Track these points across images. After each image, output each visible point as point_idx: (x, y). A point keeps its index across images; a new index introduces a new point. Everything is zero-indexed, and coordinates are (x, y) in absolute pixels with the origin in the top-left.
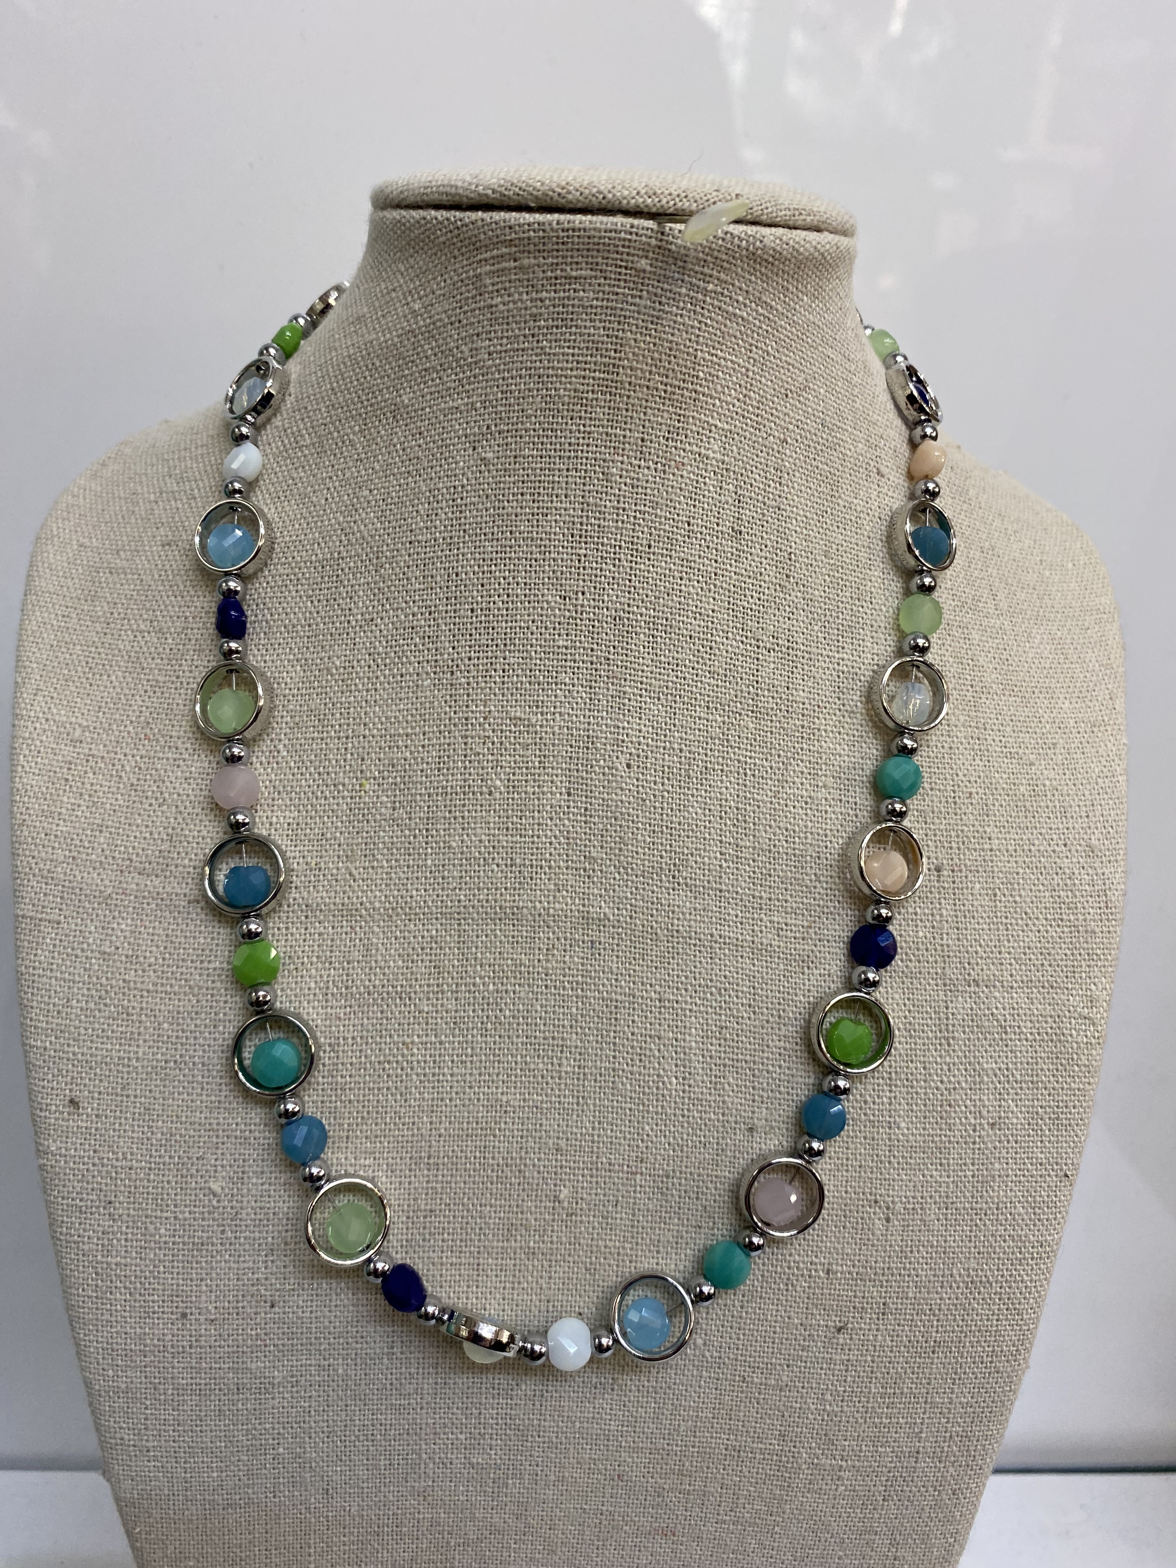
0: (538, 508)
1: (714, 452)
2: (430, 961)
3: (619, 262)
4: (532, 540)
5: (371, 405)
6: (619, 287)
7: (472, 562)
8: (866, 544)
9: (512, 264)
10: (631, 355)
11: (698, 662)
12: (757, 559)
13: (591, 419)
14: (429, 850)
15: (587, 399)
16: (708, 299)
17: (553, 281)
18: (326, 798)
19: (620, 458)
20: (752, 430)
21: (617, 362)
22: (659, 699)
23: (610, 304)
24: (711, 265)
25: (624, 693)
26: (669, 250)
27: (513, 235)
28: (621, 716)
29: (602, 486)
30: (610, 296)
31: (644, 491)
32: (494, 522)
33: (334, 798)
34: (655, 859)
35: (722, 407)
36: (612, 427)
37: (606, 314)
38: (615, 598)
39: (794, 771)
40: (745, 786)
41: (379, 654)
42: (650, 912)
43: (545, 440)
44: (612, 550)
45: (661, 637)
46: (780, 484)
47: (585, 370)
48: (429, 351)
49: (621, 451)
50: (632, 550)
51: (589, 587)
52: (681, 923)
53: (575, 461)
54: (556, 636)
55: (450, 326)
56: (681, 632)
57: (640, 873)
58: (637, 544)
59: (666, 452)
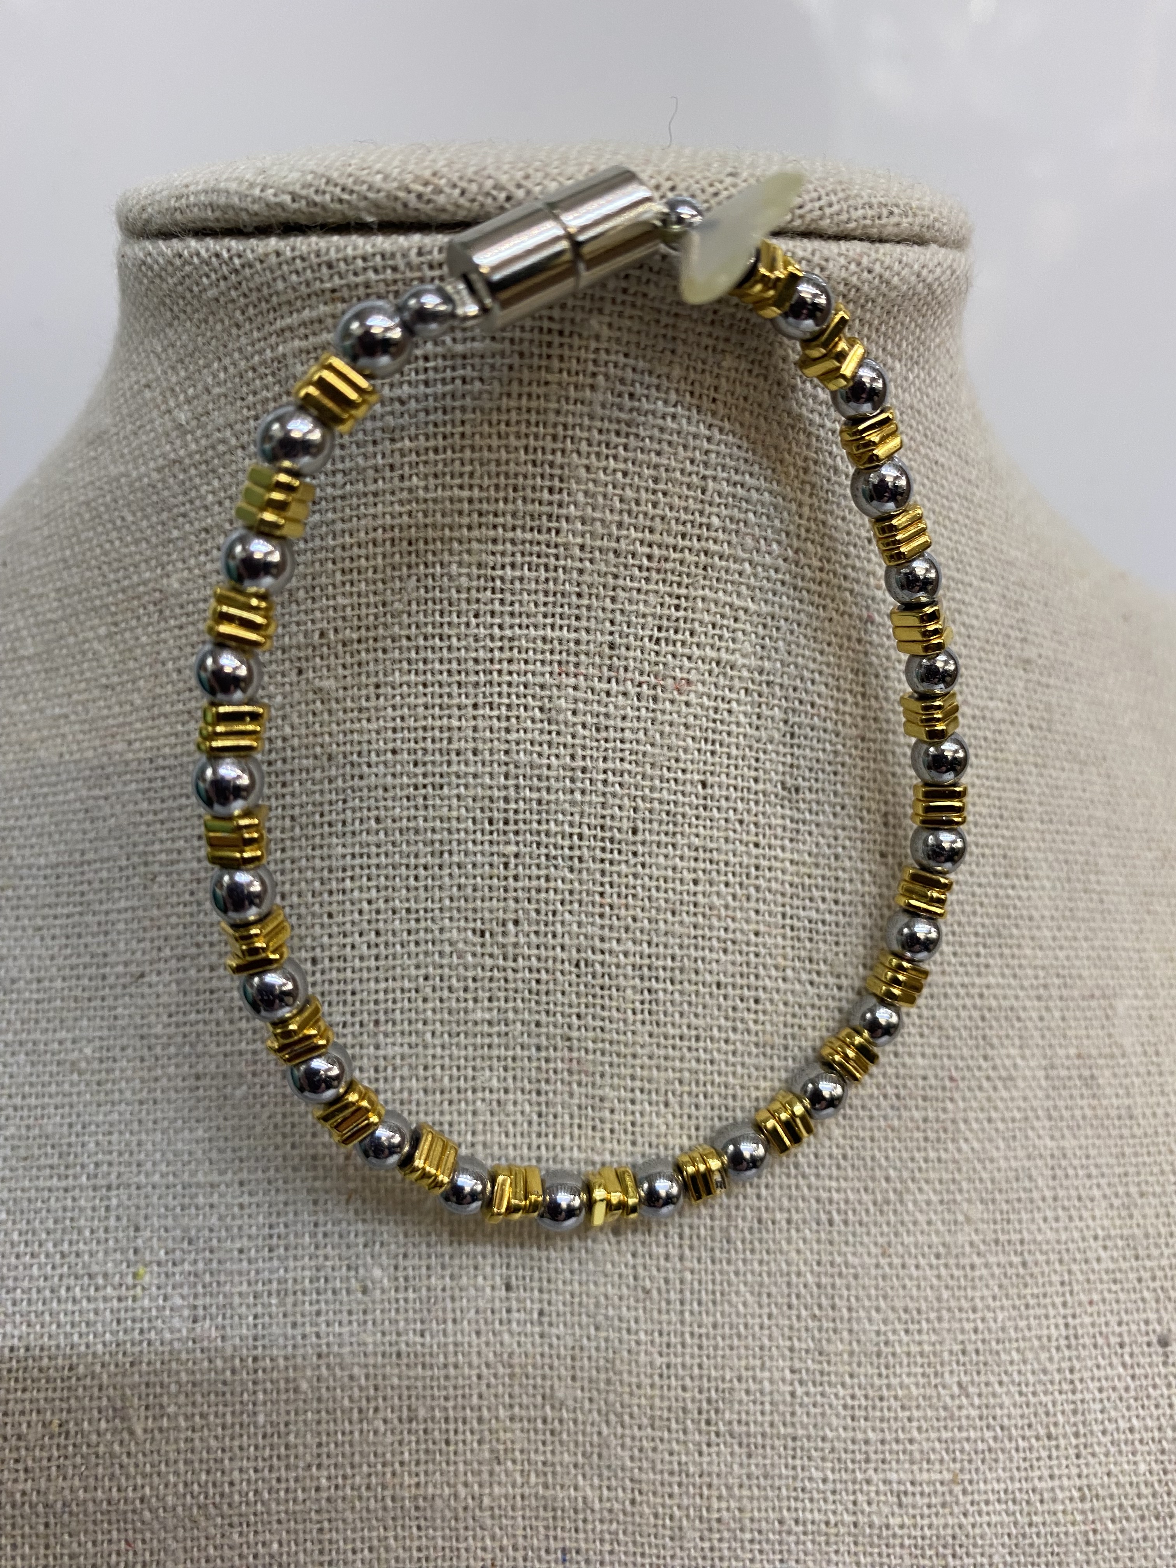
0: (425, 775)
1: (743, 656)
4: (417, 832)
5: (124, 591)
6: (548, 369)
10: (581, 497)
11: (734, 1030)
12: (829, 832)
14: (261, 1396)
15: (502, 579)
18: (74, 1301)
19: (572, 681)
20: (811, 609)
21: (555, 510)
22: (666, 1105)
23: (534, 404)
25: (602, 1100)
27: (337, 281)
28: (598, 1143)
29: (542, 732)
30: (535, 389)
31: (619, 735)
32: (345, 801)
33: (89, 1300)
34: (672, 1393)
35: (755, 576)
36: (553, 627)
37: (528, 423)
38: (575, 927)
39: (915, 1202)
40: (831, 1243)
41: (157, 1037)
42: (667, 1489)
43: (430, 654)
44: (567, 843)
45: (665, 991)
46: (864, 695)
47: (495, 527)
48: (210, 498)
49: (572, 669)
50: (603, 839)
51: (526, 912)
52: (724, 1505)
53: (488, 690)
54: (471, 1003)
55: (240, 452)
56: (700, 978)
57: (645, 1421)
58: (611, 828)
59: (657, 664)
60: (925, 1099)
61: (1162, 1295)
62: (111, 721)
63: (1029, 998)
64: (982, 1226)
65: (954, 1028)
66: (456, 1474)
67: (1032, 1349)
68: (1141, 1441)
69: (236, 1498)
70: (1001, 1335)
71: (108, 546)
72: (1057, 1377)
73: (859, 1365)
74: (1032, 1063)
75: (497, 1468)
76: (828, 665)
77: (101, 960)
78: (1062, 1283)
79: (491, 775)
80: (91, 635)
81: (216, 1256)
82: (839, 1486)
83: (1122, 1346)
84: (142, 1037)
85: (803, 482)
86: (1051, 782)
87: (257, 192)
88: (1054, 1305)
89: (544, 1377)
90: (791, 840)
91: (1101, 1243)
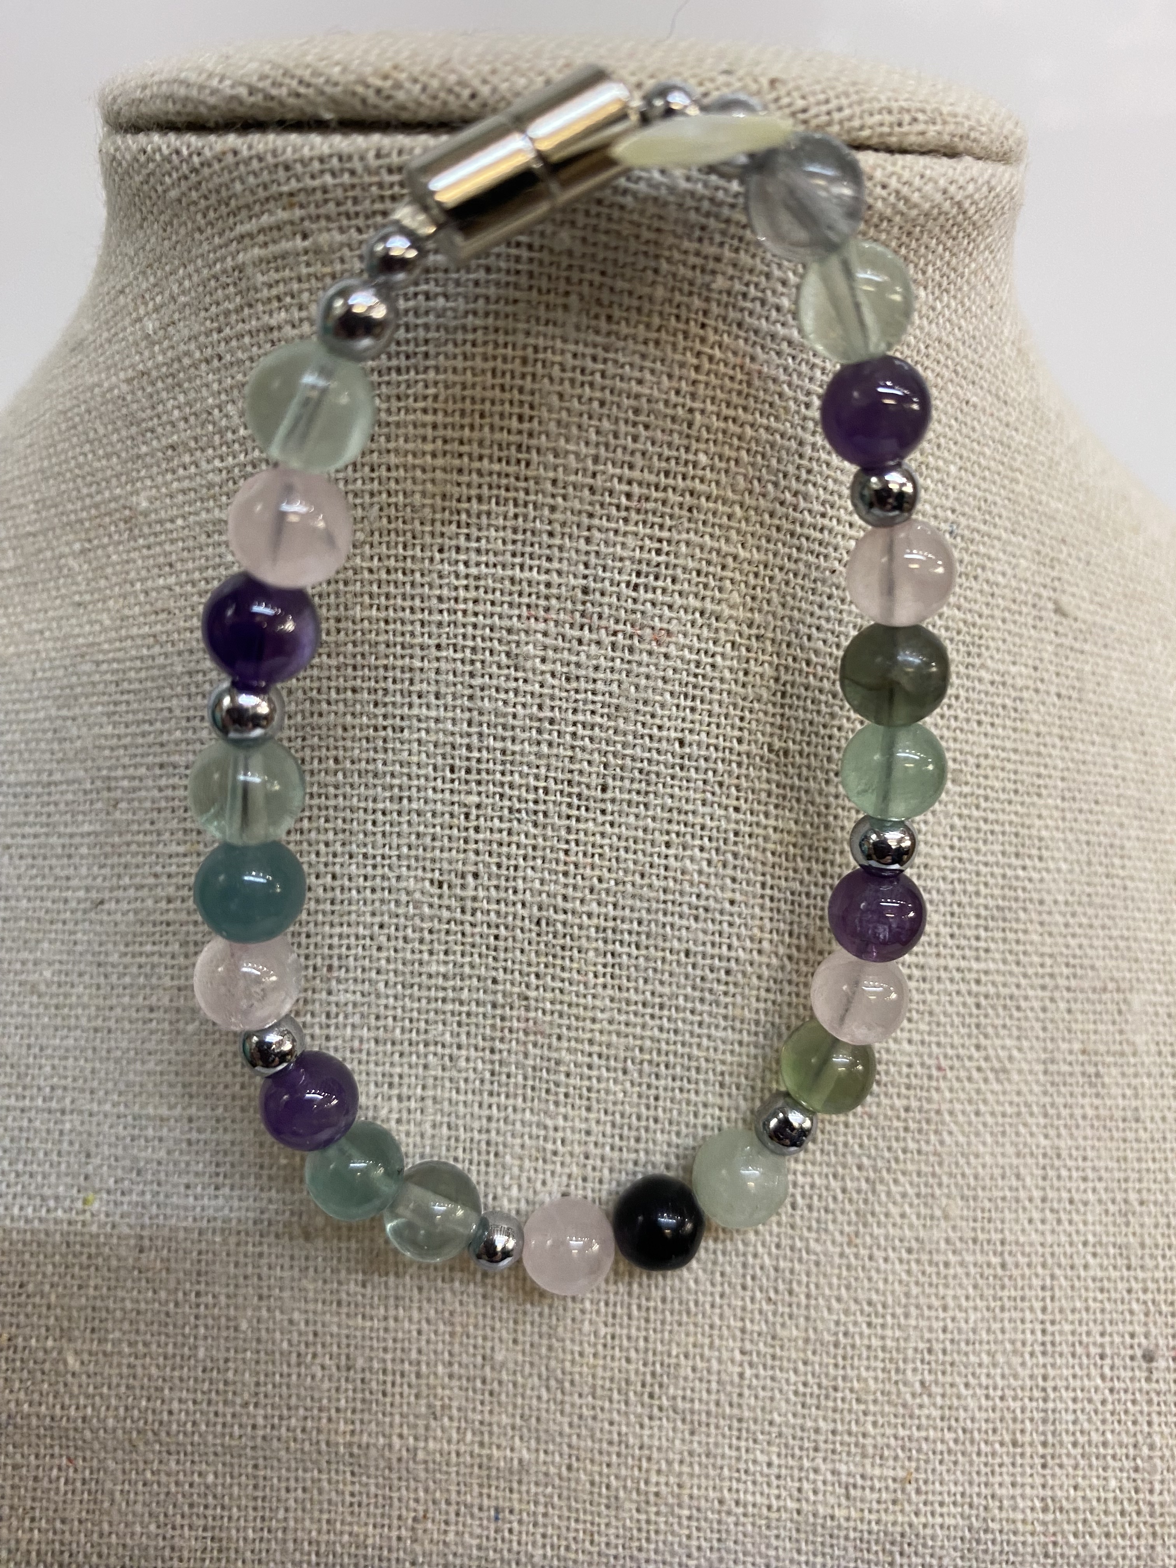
0: (385, 717)
1: (731, 607)
2: (205, 1529)
4: (376, 775)
5: (96, 506)
6: (516, 286)
8: (1032, 748)
9: (299, 243)
10: (552, 426)
11: (702, 1000)
12: (819, 800)
14: (202, 1330)
15: (468, 512)
16: (713, 306)
19: (541, 626)
20: (812, 559)
21: (525, 440)
22: (625, 1072)
23: (500, 323)
24: (718, 238)
25: (558, 1063)
26: (622, 207)
27: (295, 183)
28: (552, 1107)
29: (508, 678)
30: (501, 306)
31: (590, 686)
32: (304, 739)
33: (41, 1220)
34: (616, 1364)
36: (522, 567)
37: (496, 345)
38: (537, 884)
39: (889, 1193)
40: (793, 1227)
41: (113, 966)
42: (606, 1459)
43: (392, 589)
44: (531, 796)
45: (629, 955)
47: (461, 455)
48: (176, 413)
49: (541, 613)
50: (570, 795)
51: (487, 865)
52: (663, 1480)
53: (452, 630)
54: (426, 956)
55: (203, 366)
56: (668, 945)
57: (586, 1390)
58: (579, 784)
59: (634, 612)
60: (908, 1087)
61: (1152, 1308)
62: (81, 640)
63: (1032, 987)
64: (959, 1223)
65: (945, 1014)
66: (391, 1425)
67: (1004, 1352)
68: (1114, 1457)
69: (174, 1427)
70: (971, 1336)
72: (1028, 1383)
73: (814, 1353)
74: (1030, 1056)
75: (433, 1423)
76: (828, 620)
77: (64, 883)
78: (1043, 1288)
79: (454, 721)
80: (67, 550)
81: (163, 1189)
82: (783, 1471)
83: (1102, 1357)
84: (99, 965)
85: (805, 418)
86: (1078, 757)
87: (215, 82)
88: (1032, 1309)
89: (485, 1338)
90: (776, 806)
91: (1090, 1249)
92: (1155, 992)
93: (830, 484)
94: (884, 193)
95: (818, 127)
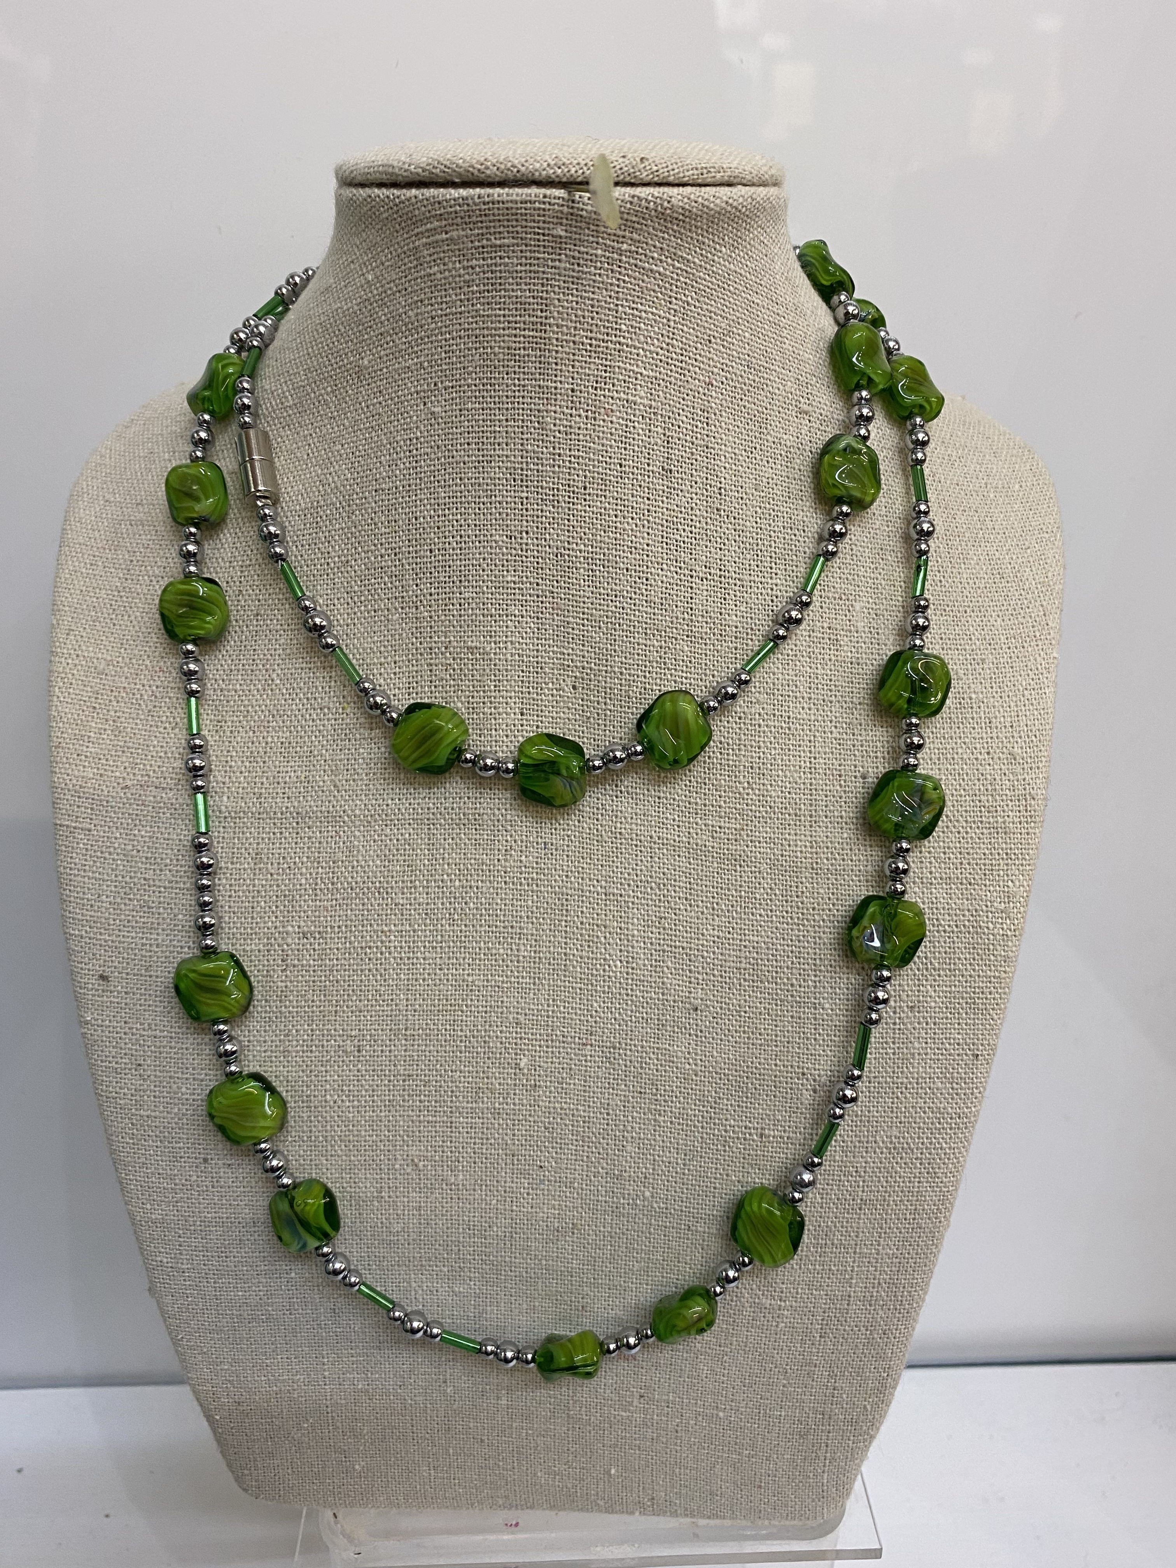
0: (483, 456)
1: (641, 398)
2: (404, 861)
3: (537, 230)
4: (479, 485)
5: (340, 368)
6: (539, 252)
7: (429, 507)
9: (444, 236)
10: (556, 314)
11: (635, 593)
13: (524, 373)
15: (519, 355)
16: (624, 258)
17: (481, 250)
18: (313, 720)
19: (553, 408)
20: (677, 375)
21: (544, 320)
22: (600, 627)
23: (532, 268)
25: (569, 623)
26: (581, 216)
27: (442, 211)
28: (566, 644)
29: (539, 434)
30: (532, 261)
31: (577, 437)
32: (445, 470)
33: (320, 720)
35: (646, 356)
36: (544, 380)
37: (530, 278)
38: (555, 536)
43: (485, 394)
44: (551, 493)
45: (600, 571)
46: (707, 424)
47: (516, 329)
48: (383, 317)
49: (553, 402)
51: (532, 527)
53: (513, 412)
54: (505, 573)
55: (398, 294)
56: (618, 565)
58: (573, 486)
59: (595, 400)
60: (736, 638)
61: (866, 754)
62: (333, 435)
67: (790, 771)
71: (331, 345)
72: (802, 786)
76: (687, 406)
78: (810, 741)
79: (515, 456)
80: (323, 392)
82: (681, 824)
83: (840, 776)
85: (670, 309)
87: (406, 166)
90: (667, 498)
91: (834, 724)
92: (868, 602)
93: (684, 340)
94: (696, 205)
95: (664, 178)
